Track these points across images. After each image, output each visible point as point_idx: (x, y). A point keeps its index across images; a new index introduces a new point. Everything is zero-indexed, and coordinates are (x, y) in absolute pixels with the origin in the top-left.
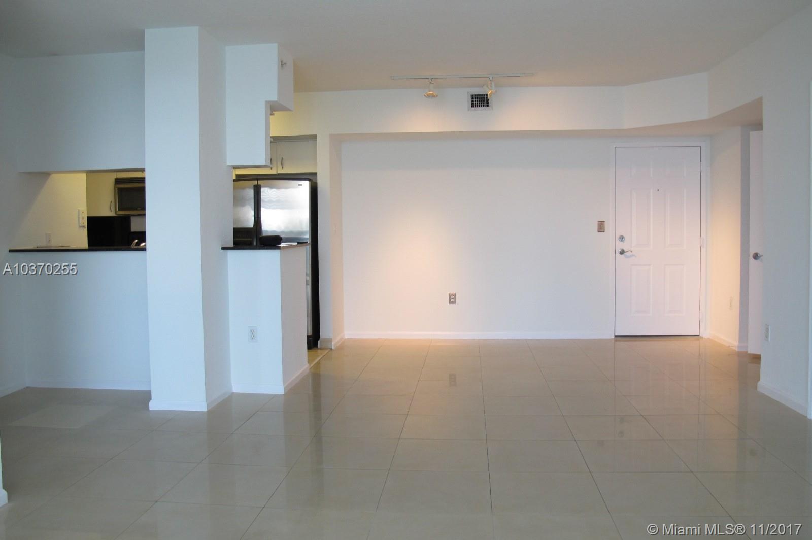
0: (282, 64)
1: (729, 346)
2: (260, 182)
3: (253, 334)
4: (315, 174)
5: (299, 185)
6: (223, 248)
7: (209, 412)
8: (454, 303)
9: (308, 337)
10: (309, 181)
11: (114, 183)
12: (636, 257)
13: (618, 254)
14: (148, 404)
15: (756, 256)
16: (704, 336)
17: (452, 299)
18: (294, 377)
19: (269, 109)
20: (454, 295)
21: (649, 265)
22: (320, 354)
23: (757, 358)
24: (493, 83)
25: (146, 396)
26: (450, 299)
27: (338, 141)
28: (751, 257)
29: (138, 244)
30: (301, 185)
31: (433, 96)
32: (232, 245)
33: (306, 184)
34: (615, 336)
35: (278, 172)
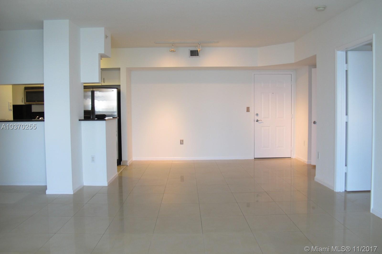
0: (106, 37)
1: (303, 162)
2: (94, 89)
3: (93, 159)
4: (120, 85)
5: (112, 91)
6: (80, 120)
7: (74, 194)
8: (183, 144)
9: (117, 160)
10: (117, 89)
11: (24, 89)
12: (263, 122)
13: (255, 121)
14: (46, 191)
15: (315, 123)
16: (293, 158)
17: (182, 142)
18: (111, 178)
19: (100, 57)
20: (183, 141)
21: (269, 127)
22: (122, 168)
23: (314, 167)
24: (200, 46)
25: (45, 188)
26: (181, 142)
27: (129, 70)
28: (312, 123)
29: (38, 118)
30: (113, 91)
31: (174, 51)
32: (83, 118)
33: (115, 91)
34: (254, 158)
35: (102, 85)
